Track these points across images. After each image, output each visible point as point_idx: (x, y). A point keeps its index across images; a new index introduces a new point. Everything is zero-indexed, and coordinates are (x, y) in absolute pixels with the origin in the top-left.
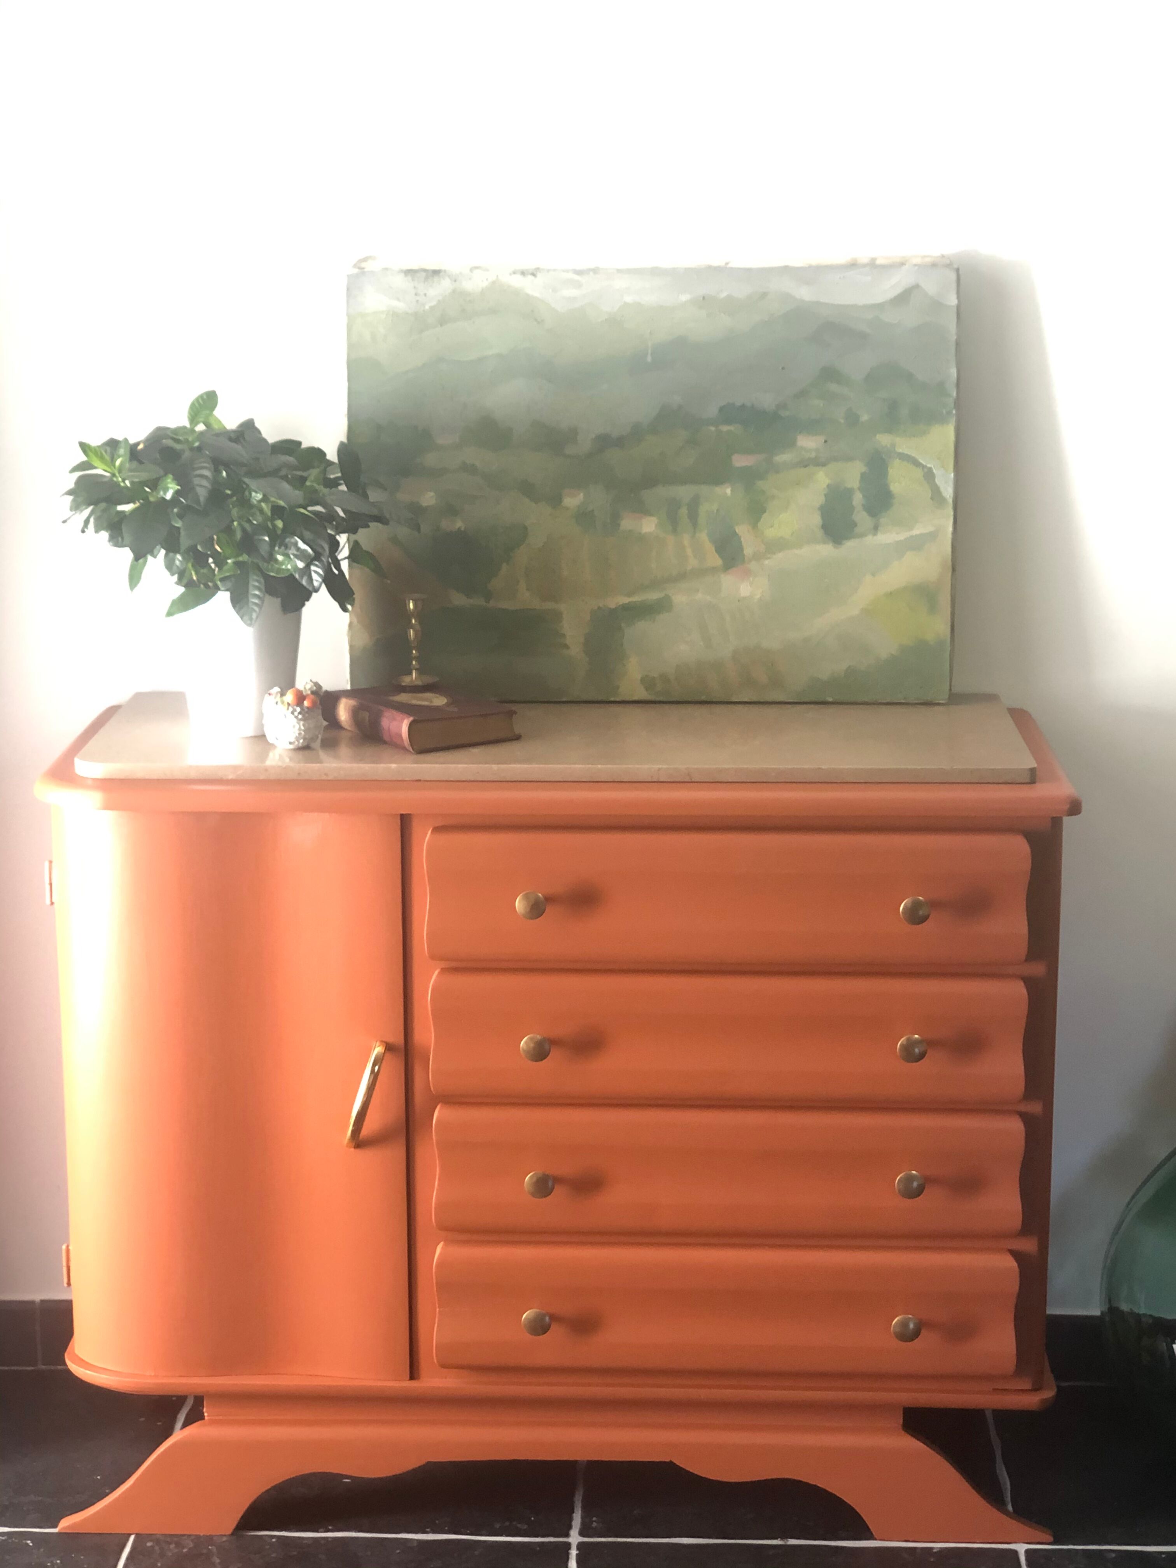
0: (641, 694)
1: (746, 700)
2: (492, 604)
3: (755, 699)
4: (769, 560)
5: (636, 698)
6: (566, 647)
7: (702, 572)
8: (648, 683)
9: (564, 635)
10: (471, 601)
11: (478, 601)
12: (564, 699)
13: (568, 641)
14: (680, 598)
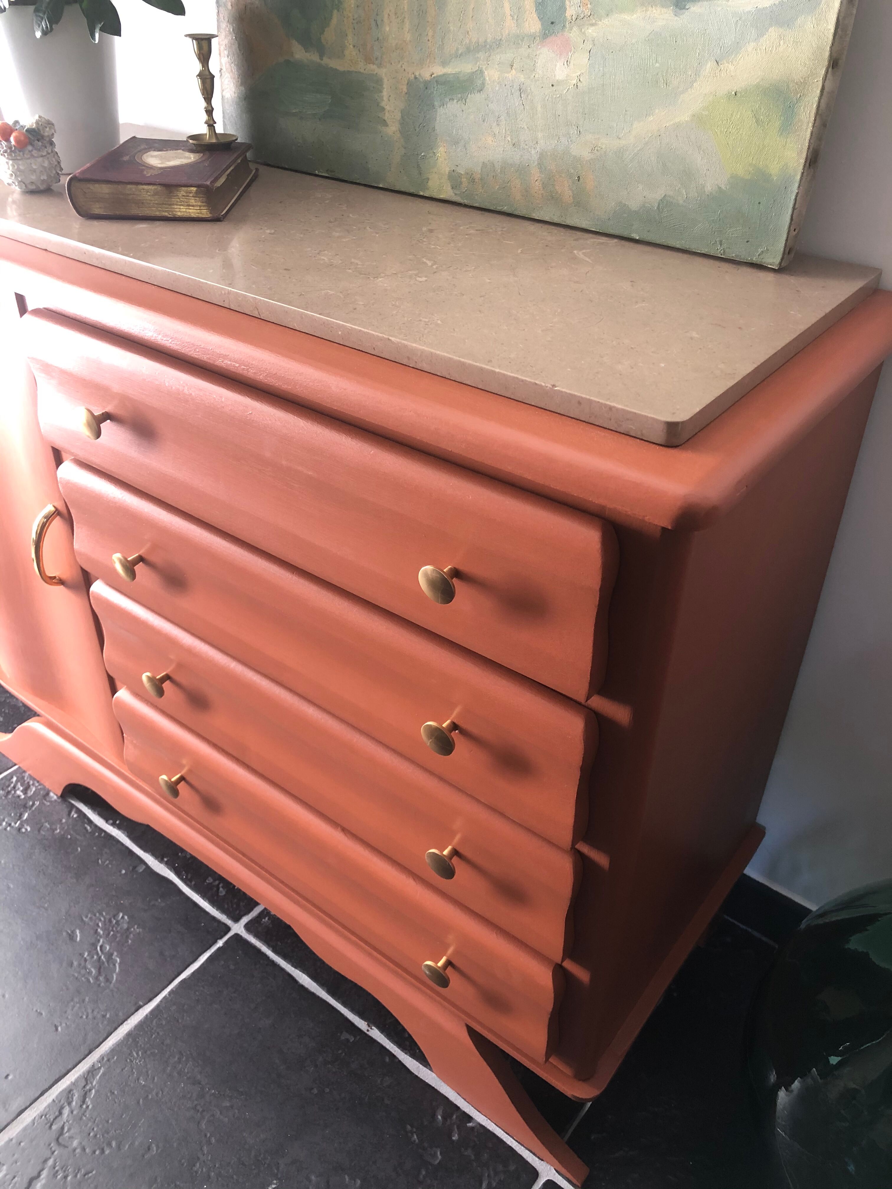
0: (447, 193)
1: (547, 219)
2: (326, 61)
3: (556, 220)
4: (593, 28)
5: (442, 196)
6: (385, 123)
7: (518, 40)
8: (454, 179)
9: (383, 109)
10: (308, 54)
11: (313, 57)
12: (381, 186)
13: (387, 116)
14: (492, 74)
